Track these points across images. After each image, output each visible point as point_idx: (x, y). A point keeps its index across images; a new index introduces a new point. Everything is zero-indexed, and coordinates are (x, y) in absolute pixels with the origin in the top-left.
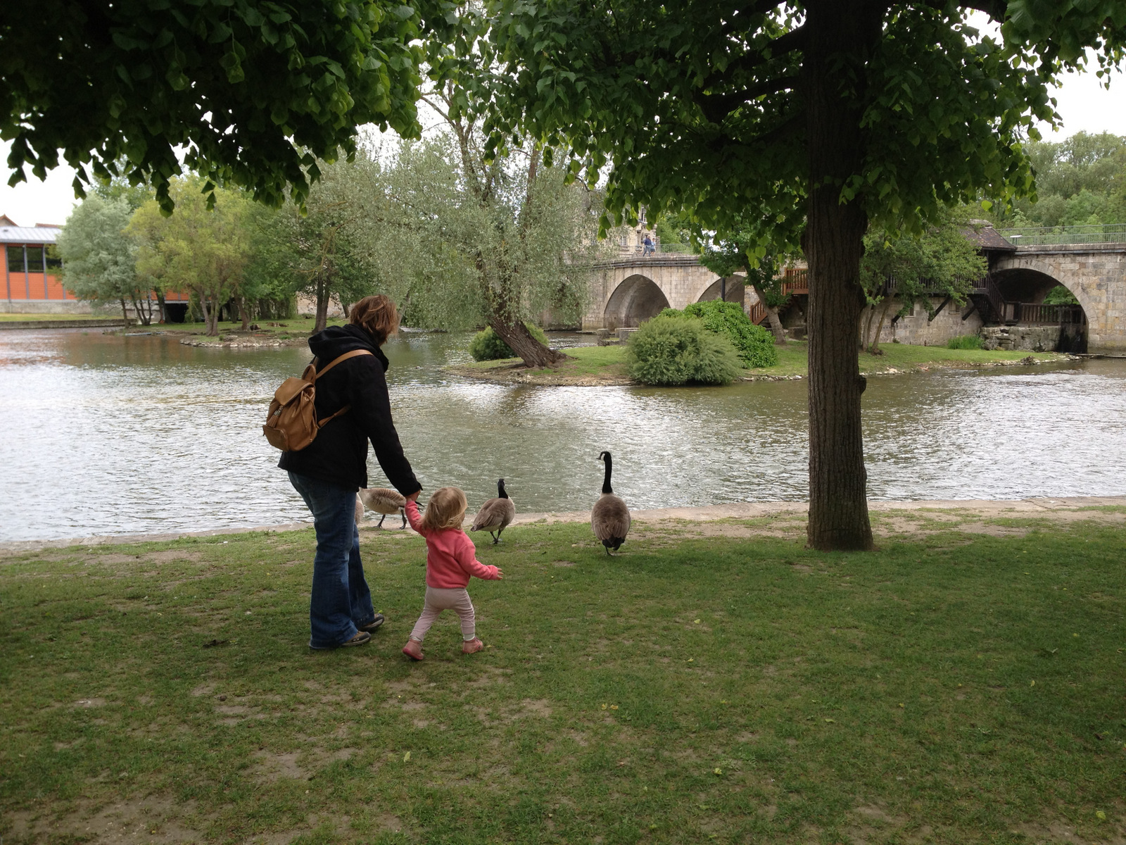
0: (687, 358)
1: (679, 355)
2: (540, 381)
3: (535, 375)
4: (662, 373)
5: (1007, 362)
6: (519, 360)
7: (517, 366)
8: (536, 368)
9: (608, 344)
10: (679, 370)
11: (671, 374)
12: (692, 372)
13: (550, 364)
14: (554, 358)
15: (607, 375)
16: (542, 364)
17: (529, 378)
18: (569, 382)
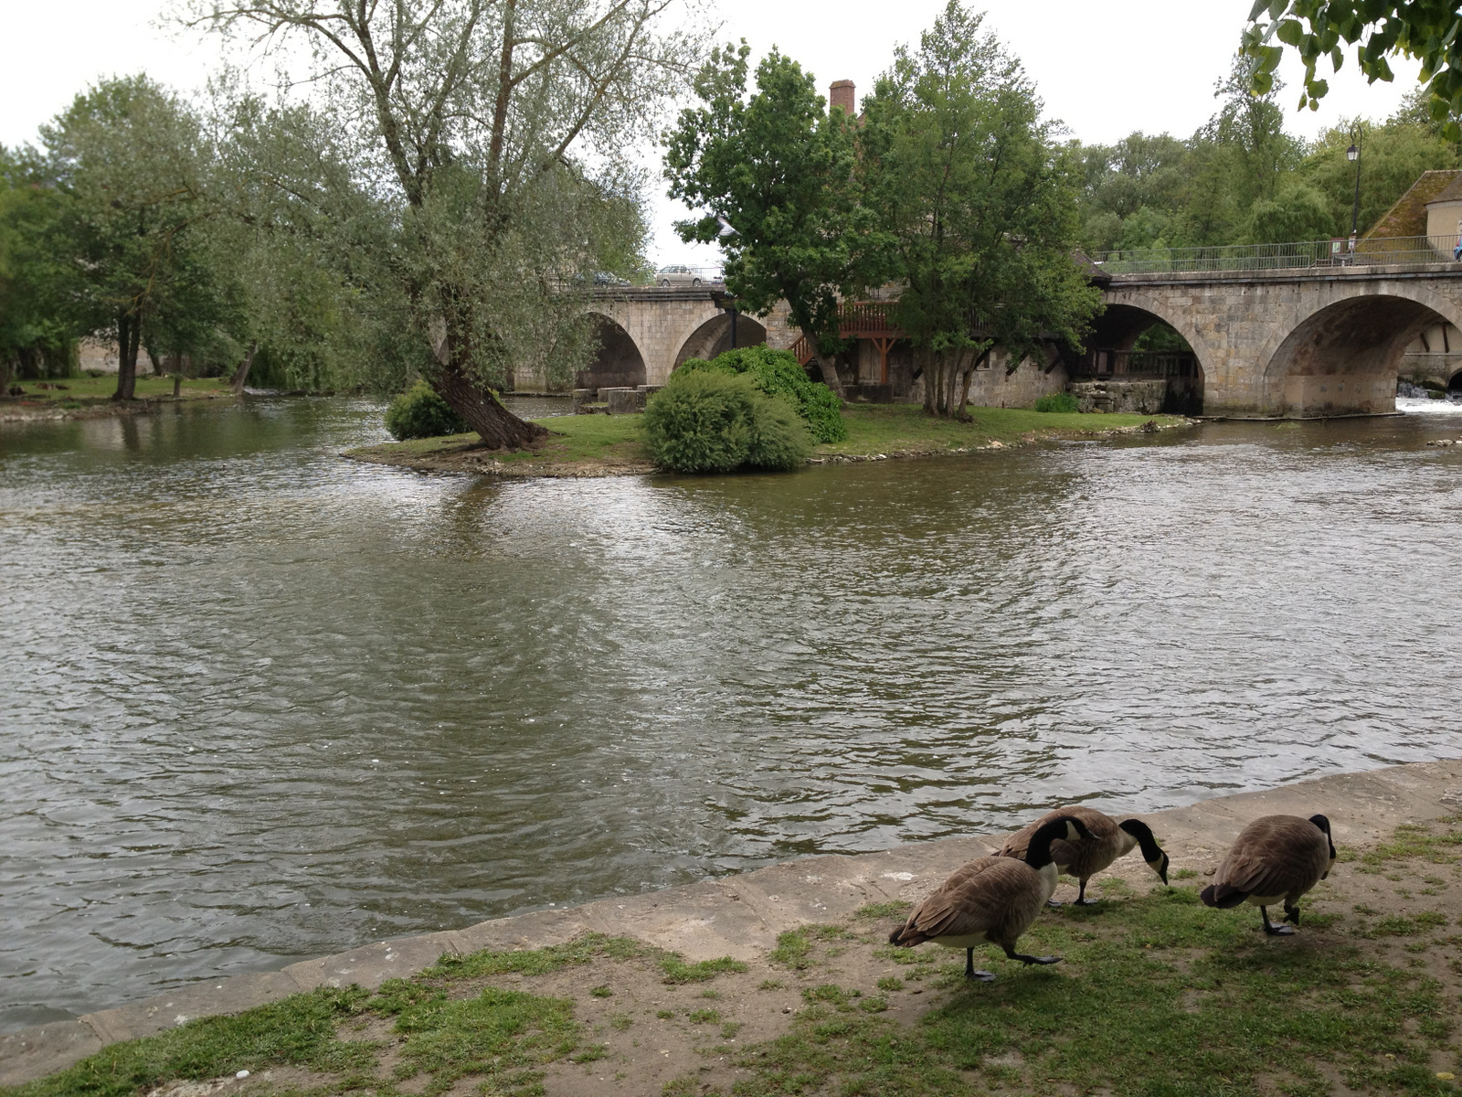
0: (738, 432)
1: (726, 430)
2: (516, 470)
3: (506, 460)
4: (704, 456)
5: (1125, 429)
6: (474, 437)
7: (472, 448)
8: (504, 450)
9: (592, 411)
10: (727, 450)
11: (717, 456)
12: (746, 452)
13: (525, 443)
14: (529, 437)
15: (618, 460)
16: (512, 445)
17: (497, 466)
18: (563, 471)
